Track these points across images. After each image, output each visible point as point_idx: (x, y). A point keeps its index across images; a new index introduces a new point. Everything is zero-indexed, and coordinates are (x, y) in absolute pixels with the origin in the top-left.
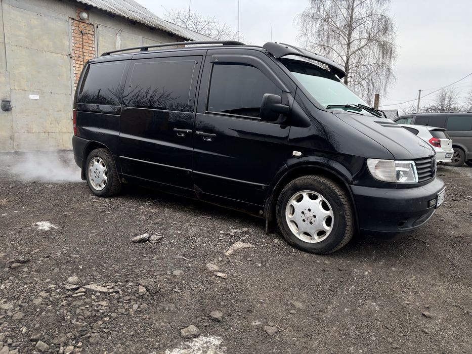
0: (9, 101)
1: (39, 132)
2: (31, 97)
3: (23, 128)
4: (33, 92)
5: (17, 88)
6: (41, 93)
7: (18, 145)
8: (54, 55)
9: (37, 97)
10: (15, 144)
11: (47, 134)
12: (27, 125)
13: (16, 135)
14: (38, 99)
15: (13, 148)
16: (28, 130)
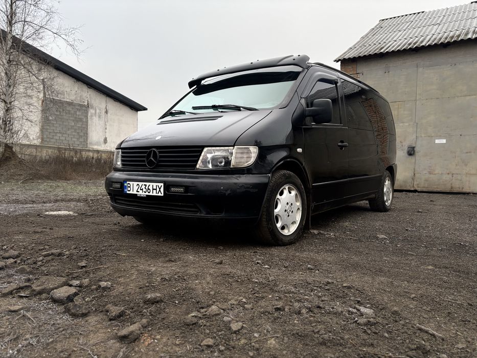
0: (414, 147)
1: (442, 174)
2: (437, 141)
3: (425, 169)
4: (440, 137)
5: (423, 135)
6: (448, 136)
7: (418, 184)
8: (468, 98)
9: (444, 141)
10: (415, 184)
11: (450, 176)
12: (430, 167)
13: (417, 175)
14: (445, 142)
15: (413, 187)
16: (430, 172)
